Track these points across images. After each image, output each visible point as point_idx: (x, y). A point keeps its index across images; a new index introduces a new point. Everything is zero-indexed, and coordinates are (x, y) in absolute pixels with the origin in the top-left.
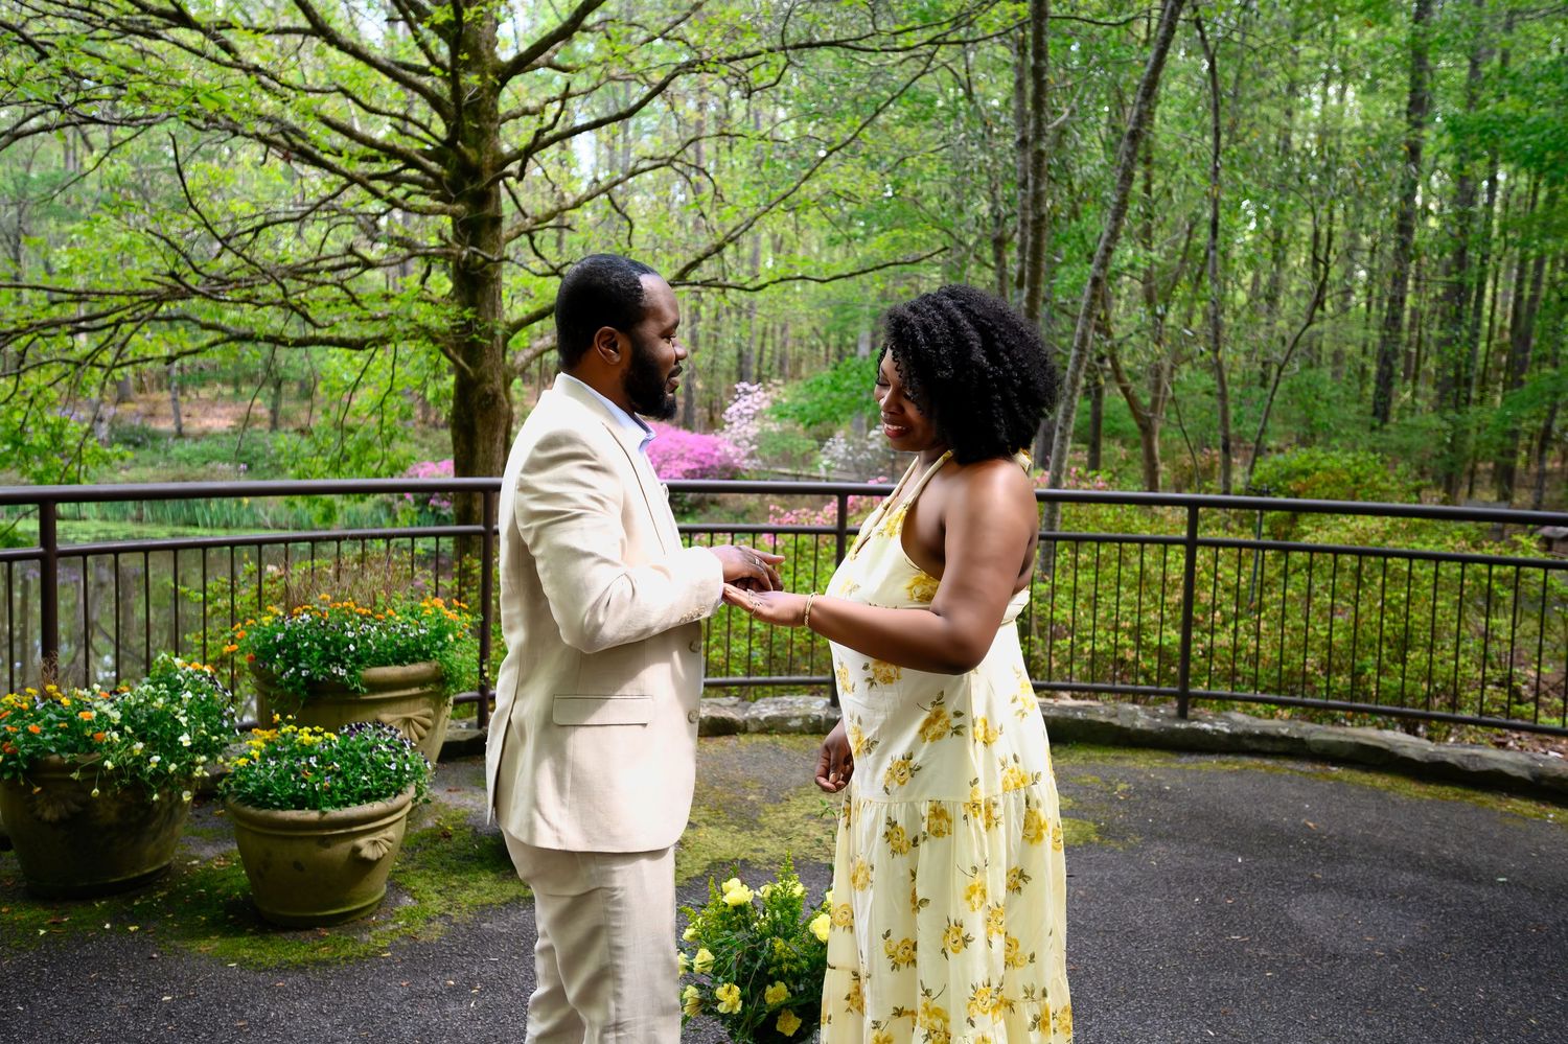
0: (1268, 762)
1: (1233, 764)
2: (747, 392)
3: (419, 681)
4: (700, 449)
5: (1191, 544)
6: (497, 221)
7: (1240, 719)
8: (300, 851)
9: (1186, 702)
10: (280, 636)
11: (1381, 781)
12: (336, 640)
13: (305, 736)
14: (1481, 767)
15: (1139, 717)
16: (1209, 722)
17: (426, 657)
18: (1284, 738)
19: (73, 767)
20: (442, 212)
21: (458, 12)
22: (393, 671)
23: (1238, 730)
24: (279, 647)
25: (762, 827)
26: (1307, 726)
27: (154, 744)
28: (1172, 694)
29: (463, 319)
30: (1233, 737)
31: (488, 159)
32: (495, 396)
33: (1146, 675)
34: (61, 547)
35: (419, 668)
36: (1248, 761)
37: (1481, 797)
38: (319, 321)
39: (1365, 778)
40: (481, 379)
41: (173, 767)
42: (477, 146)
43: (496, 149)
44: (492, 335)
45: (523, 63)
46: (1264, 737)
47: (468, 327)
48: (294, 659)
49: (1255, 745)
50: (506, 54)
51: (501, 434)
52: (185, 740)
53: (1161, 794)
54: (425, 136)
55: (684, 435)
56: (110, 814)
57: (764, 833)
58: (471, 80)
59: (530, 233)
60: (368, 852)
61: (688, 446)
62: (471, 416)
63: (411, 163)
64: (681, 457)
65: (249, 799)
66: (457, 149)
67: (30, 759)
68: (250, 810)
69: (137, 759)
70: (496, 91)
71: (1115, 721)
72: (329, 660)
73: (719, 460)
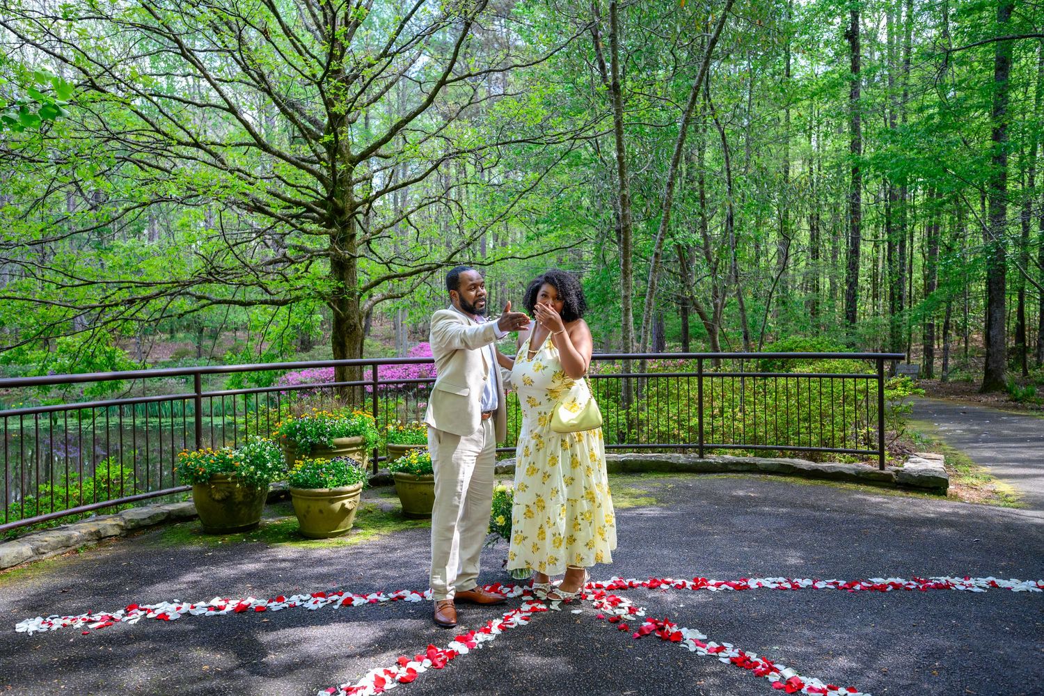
0: (740, 475)
1: (723, 476)
3: (357, 445)
5: (700, 376)
6: (353, 236)
7: (729, 457)
8: (322, 505)
9: (702, 450)
10: (298, 426)
11: (789, 480)
12: (320, 427)
13: (318, 461)
14: (833, 471)
15: (680, 458)
16: (713, 458)
17: (358, 434)
18: (747, 464)
19: (227, 477)
20: (326, 233)
21: (336, 136)
22: (345, 440)
23: (726, 461)
24: (298, 430)
26: (757, 459)
27: (258, 467)
28: (696, 447)
29: (338, 288)
30: (725, 465)
31: (348, 205)
32: (355, 326)
33: (684, 440)
34: (203, 393)
35: (357, 439)
36: (731, 475)
37: (833, 483)
38: (273, 292)
39: (782, 479)
40: (348, 317)
41: (265, 476)
42: (342, 199)
43: (352, 200)
44: (352, 294)
45: (364, 156)
46: (737, 464)
47: (341, 290)
48: (304, 436)
49: (734, 468)
50: (356, 152)
51: (359, 346)
52: (269, 465)
53: (688, 488)
54: (315, 194)
56: (239, 497)
58: (340, 167)
59: (369, 242)
60: (348, 506)
62: (343, 337)
63: (310, 210)
65: (299, 485)
66: (333, 201)
67: (210, 474)
68: (300, 489)
69: (252, 473)
70: (350, 170)
71: (670, 461)
72: (319, 435)
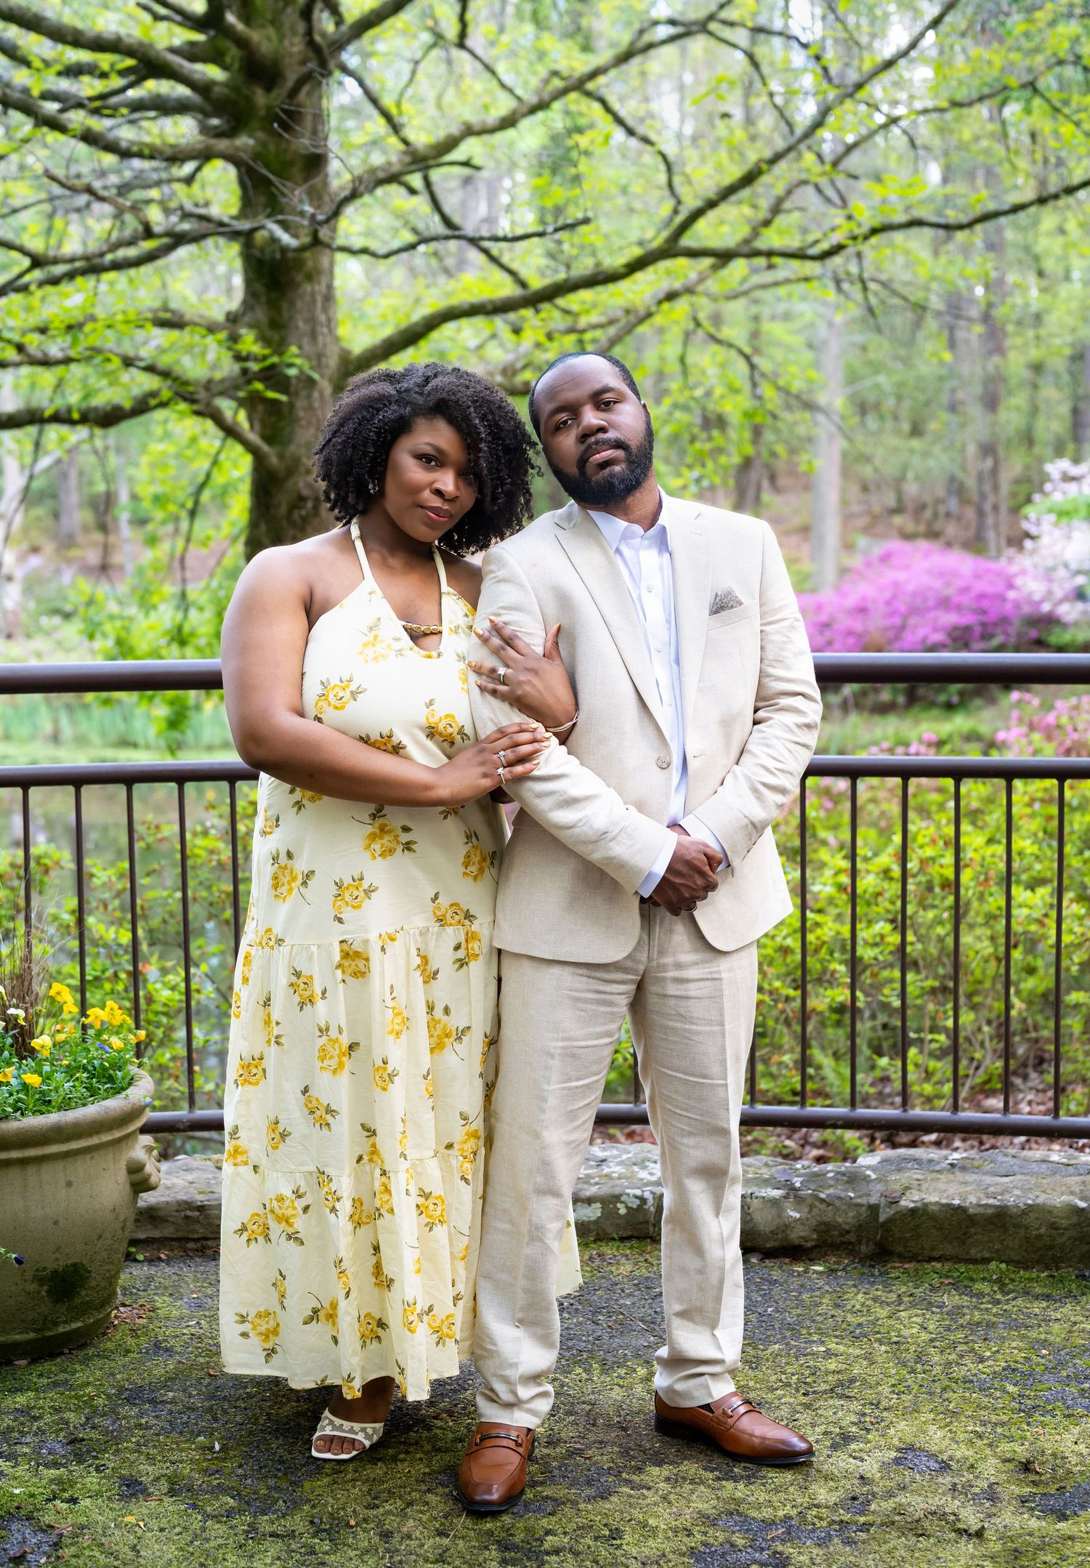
2: (1067, 478)
4: (983, 586)
25: (295, 1505)
40: (293, 467)
55: (962, 563)
57: (288, 1523)
61: (960, 583)
63: (154, 68)
64: (945, 604)
66: (227, 31)
73: (1017, 605)
